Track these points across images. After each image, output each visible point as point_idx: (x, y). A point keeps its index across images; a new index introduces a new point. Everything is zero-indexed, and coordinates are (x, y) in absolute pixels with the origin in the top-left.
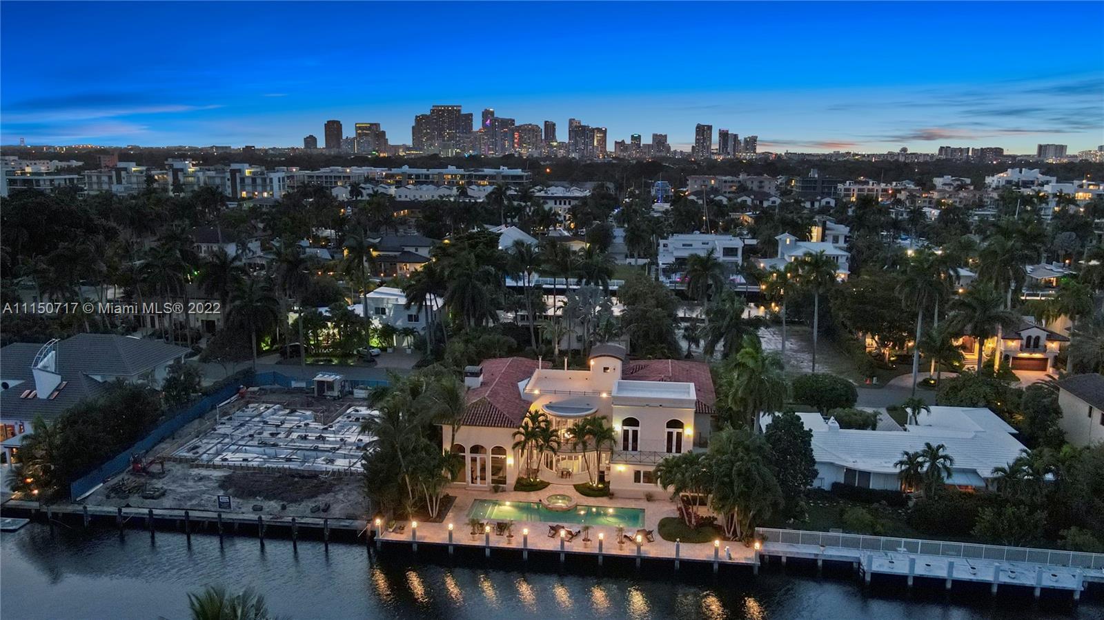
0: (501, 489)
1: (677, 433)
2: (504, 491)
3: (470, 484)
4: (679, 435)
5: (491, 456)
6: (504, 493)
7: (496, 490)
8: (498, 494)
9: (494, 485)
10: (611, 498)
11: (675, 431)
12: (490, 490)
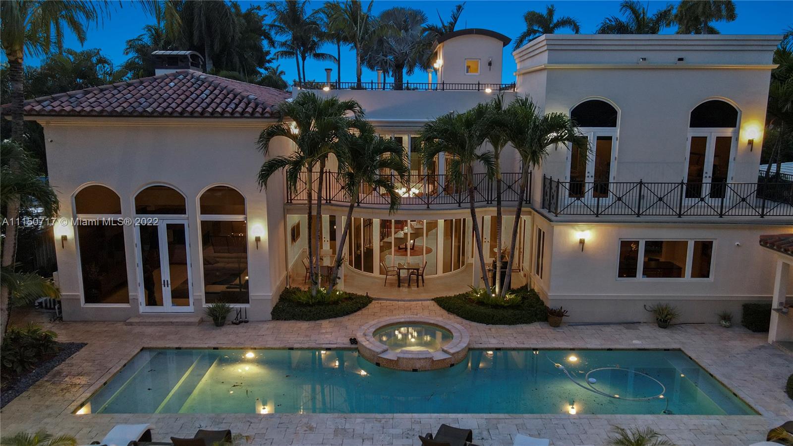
0: (232, 316)
1: (719, 139)
2: (241, 321)
3: (143, 308)
4: (724, 145)
5: (200, 218)
6: (240, 329)
7: (218, 319)
8: (224, 329)
9: (210, 305)
10: (556, 325)
11: (712, 134)
12: (202, 322)
